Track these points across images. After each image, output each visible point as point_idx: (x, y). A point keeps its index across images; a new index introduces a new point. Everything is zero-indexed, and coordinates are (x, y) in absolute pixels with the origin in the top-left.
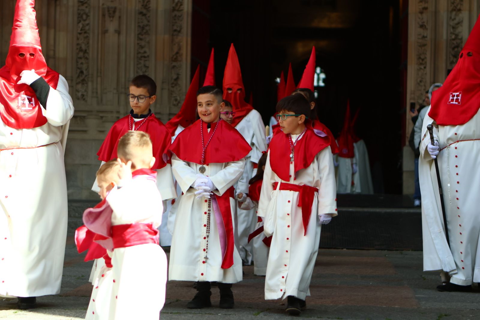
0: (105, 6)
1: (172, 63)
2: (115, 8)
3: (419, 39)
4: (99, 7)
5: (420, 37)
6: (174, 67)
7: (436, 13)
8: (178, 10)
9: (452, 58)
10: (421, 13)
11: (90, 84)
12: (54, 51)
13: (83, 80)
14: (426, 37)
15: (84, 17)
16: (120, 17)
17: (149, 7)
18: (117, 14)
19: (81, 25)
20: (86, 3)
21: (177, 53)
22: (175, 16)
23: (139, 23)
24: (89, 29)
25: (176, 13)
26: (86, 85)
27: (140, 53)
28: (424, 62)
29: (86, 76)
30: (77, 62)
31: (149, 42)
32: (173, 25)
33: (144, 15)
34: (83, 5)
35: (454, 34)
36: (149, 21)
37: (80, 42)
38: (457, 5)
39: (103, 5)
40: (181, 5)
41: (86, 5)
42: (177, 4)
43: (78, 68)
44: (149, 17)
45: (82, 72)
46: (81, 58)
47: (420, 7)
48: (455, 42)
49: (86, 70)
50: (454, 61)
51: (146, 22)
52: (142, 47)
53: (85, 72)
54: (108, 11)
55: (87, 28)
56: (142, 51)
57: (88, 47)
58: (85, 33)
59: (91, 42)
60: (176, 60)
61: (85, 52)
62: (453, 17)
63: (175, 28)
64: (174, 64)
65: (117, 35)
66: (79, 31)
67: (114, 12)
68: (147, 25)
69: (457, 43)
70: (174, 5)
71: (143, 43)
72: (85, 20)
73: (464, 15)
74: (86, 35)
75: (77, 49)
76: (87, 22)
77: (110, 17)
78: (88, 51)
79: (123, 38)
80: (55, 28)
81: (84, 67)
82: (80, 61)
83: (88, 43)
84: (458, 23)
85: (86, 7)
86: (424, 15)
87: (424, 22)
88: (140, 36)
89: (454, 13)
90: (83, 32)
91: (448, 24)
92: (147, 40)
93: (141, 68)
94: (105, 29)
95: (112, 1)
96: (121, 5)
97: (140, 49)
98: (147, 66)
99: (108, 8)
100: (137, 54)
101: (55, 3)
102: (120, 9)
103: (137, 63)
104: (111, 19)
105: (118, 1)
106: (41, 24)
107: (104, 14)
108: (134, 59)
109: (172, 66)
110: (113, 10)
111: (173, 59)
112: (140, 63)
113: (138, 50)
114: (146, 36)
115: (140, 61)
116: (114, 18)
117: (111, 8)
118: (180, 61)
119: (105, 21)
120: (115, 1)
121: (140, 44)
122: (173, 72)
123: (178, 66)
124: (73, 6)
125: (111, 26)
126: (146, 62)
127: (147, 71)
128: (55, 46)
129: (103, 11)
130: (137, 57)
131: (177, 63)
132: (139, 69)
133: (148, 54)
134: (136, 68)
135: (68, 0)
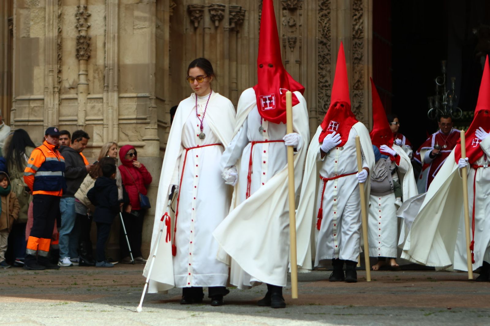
0: (285, 37)
1: (353, 92)
2: (296, 38)
6: (356, 95)
8: (358, 38)
12: (237, 83)
16: (300, 48)
17: (330, 36)
18: (298, 44)
21: (359, 81)
22: (356, 44)
23: (319, 52)
25: (356, 40)
27: (321, 82)
31: (329, 71)
32: (354, 53)
33: (325, 44)
36: (329, 51)
39: (284, 36)
40: (361, 33)
42: (357, 32)
44: (329, 46)
51: (326, 51)
52: (323, 77)
54: (289, 42)
56: (323, 81)
60: (357, 88)
63: (356, 56)
64: (356, 92)
65: (298, 65)
67: (295, 42)
68: (327, 54)
70: (354, 33)
71: (324, 73)
77: (291, 48)
79: (304, 68)
80: (237, 61)
88: (321, 65)
92: (328, 69)
93: (322, 98)
94: (286, 60)
95: (292, 32)
96: (301, 35)
97: (321, 79)
98: (329, 95)
99: (289, 39)
100: (319, 83)
101: (237, 35)
102: (300, 40)
103: (319, 92)
104: (292, 49)
105: (298, 31)
106: (223, 57)
107: (285, 45)
108: (316, 88)
109: (354, 95)
110: (293, 40)
111: (355, 87)
112: (322, 93)
113: (319, 79)
114: (327, 65)
115: (321, 91)
116: (295, 48)
117: (292, 38)
118: (362, 89)
119: (286, 52)
120: (296, 31)
121: (321, 74)
122: (355, 100)
123: (360, 94)
124: (254, 38)
125: (292, 56)
126: (327, 91)
127: (328, 100)
128: (237, 79)
129: (283, 42)
130: (319, 87)
131: (359, 91)
132: (320, 99)
133: (329, 83)
134: (317, 98)
135: (249, 33)
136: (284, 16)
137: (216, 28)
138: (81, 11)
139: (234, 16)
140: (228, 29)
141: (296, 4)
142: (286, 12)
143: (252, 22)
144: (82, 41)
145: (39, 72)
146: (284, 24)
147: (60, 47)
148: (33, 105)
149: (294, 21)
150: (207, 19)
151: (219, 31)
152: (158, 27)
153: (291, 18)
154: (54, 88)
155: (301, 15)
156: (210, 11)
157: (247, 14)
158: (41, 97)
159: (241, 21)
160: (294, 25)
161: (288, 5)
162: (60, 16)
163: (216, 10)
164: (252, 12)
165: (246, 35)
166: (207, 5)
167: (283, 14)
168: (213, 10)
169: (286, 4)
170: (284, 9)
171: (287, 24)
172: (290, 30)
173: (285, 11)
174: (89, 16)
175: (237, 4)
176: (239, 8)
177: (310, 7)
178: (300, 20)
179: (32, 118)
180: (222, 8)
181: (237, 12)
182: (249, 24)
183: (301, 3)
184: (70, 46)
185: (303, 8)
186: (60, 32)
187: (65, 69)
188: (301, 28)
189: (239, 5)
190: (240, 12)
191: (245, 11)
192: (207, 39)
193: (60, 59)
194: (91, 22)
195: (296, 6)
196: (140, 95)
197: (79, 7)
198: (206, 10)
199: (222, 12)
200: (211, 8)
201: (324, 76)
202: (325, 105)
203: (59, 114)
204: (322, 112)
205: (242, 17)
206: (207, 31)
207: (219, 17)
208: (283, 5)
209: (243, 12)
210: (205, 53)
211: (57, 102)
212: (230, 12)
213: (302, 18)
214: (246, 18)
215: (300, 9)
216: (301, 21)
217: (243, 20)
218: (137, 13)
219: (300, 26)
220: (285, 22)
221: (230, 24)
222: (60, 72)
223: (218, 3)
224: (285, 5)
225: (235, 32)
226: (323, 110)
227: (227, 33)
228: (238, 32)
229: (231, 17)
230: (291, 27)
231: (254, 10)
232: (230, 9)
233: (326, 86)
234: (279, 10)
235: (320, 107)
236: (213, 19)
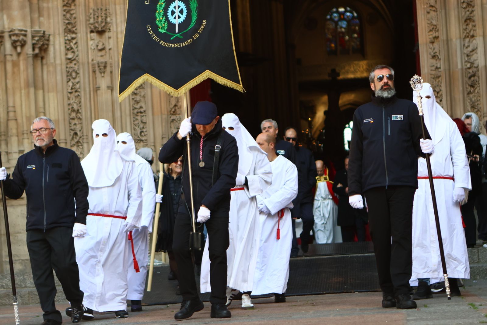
0: (95, 62)
1: (170, 117)
2: (106, 63)
3: (432, 70)
4: (88, 63)
5: (433, 68)
6: (173, 120)
7: (448, 41)
9: (469, 88)
10: (432, 43)
11: (85, 145)
13: (78, 142)
14: (440, 68)
15: (74, 74)
16: (111, 72)
18: (108, 69)
19: (70, 84)
20: (74, 60)
21: (175, 106)
24: (80, 88)
26: (81, 147)
27: (136, 108)
28: (439, 95)
29: (80, 137)
30: (70, 123)
31: (144, 97)
34: (71, 62)
35: (469, 62)
37: (71, 101)
38: (470, 32)
39: (93, 60)
41: (74, 62)
43: (72, 130)
45: (76, 134)
46: (73, 119)
47: (431, 37)
48: (471, 71)
49: (80, 131)
50: (472, 91)
52: (138, 103)
53: (79, 133)
54: (99, 67)
55: (78, 86)
56: (138, 107)
57: (80, 106)
58: (76, 91)
59: (83, 100)
60: (174, 113)
61: (78, 112)
62: (466, 45)
64: (173, 117)
65: (110, 91)
66: (70, 91)
67: (105, 67)
69: (473, 72)
71: (138, 98)
72: (74, 79)
73: (479, 41)
74: (77, 94)
75: (69, 109)
76: (77, 80)
77: (101, 73)
78: (80, 111)
79: (116, 94)
80: (43, 89)
81: (78, 127)
82: (73, 122)
83: (80, 103)
84: (473, 51)
85: (75, 64)
86: (436, 45)
87: (436, 52)
89: (467, 40)
90: (74, 90)
91: (462, 53)
92: (142, 94)
93: (138, 125)
94: (97, 86)
95: (102, 56)
96: (112, 59)
97: (136, 104)
98: (145, 121)
99: (98, 64)
100: (133, 110)
101: (42, 62)
102: (111, 64)
103: (134, 119)
104: (103, 75)
105: (108, 55)
106: (28, 85)
107: (95, 70)
108: (130, 116)
109: (171, 120)
110: (103, 65)
111: (172, 112)
112: (137, 119)
113: (134, 105)
114: (141, 90)
115: (137, 117)
116: (105, 73)
117: (102, 63)
118: (179, 114)
119: (96, 78)
120: (105, 55)
121: (135, 100)
122: (172, 126)
123: (178, 119)
124: (61, 64)
125: (103, 82)
126: (142, 117)
127: (145, 127)
128: (44, 108)
129: (93, 67)
130: (133, 113)
131: (176, 117)
132: (136, 126)
133: (144, 109)
134: (133, 125)
135: (55, 58)
136: (92, 39)
137: (19, 54)
139: (38, 41)
140: (31, 56)
141: (104, 26)
142: (94, 35)
143: (57, 47)
146: (93, 48)
149: (103, 44)
150: (8, 44)
151: (21, 58)
153: (100, 41)
155: (110, 38)
156: (10, 36)
157: (51, 38)
159: (46, 46)
160: (103, 49)
161: (95, 27)
163: (17, 35)
164: (57, 36)
165: (52, 61)
166: (7, 30)
167: (91, 37)
168: (14, 35)
169: (94, 27)
170: (92, 32)
171: (95, 47)
172: (100, 54)
173: (92, 34)
175: (40, 28)
176: (42, 32)
177: (119, 29)
178: (109, 43)
180: (23, 32)
181: (40, 37)
182: (54, 49)
183: (110, 25)
185: (112, 30)
188: (111, 51)
189: (43, 29)
190: (43, 36)
191: (49, 35)
192: (9, 66)
195: (103, 29)
198: (6, 35)
199: (24, 38)
200: (12, 33)
201: (139, 101)
202: (141, 132)
204: (138, 140)
205: (46, 42)
206: (8, 58)
207: (21, 42)
208: (90, 28)
209: (48, 36)
210: (8, 81)
212: (33, 37)
213: (111, 41)
214: (51, 42)
215: (109, 32)
216: (111, 44)
217: (48, 45)
219: (110, 49)
220: (93, 45)
221: (34, 49)
223: (19, 28)
224: (92, 27)
225: (40, 59)
226: (139, 137)
227: (31, 60)
228: (42, 58)
229: (34, 42)
230: (101, 50)
231: (59, 34)
232: (32, 33)
233: (141, 112)
234: (87, 33)
235: (136, 134)
236: (14, 44)
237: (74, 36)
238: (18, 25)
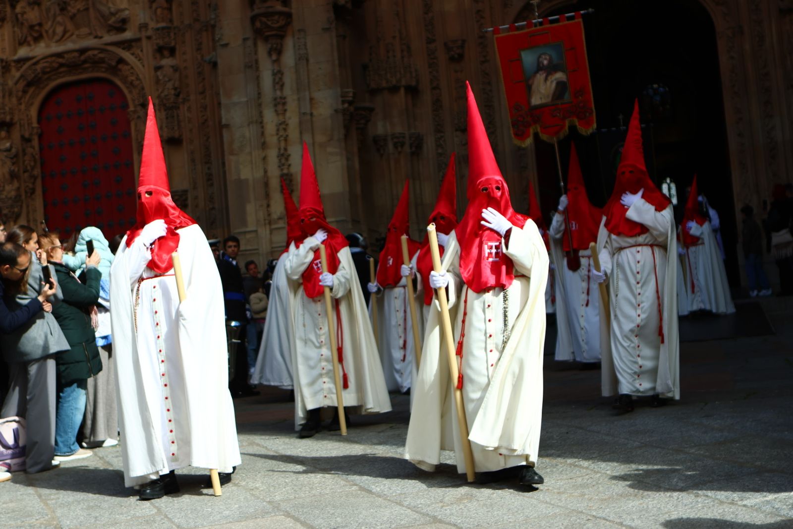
3: (739, 146)
7: (750, 122)
9: (770, 159)
10: (738, 123)
14: (745, 144)
20: (444, 154)
28: (745, 167)
34: (441, 156)
35: (769, 138)
38: (769, 112)
47: (736, 118)
50: (773, 162)
54: (463, 159)
62: (766, 124)
69: (773, 146)
73: (777, 120)
84: (772, 128)
85: (444, 158)
86: (741, 125)
87: (741, 131)
89: (767, 120)
91: (763, 131)
94: (463, 175)
101: (418, 157)
119: (461, 168)
124: (433, 158)
128: (421, 195)
135: (428, 153)
136: (457, 137)
137: (400, 153)
138: (282, 151)
139: (414, 141)
140: (409, 153)
143: (429, 144)
144: (285, 178)
145: (250, 208)
146: (458, 143)
147: (266, 184)
148: (248, 236)
150: (391, 146)
151: (402, 155)
152: (348, 159)
153: (463, 138)
154: (265, 220)
156: (392, 139)
157: (425, 138)
158: (254, 228)
159: (420, 145)
162: (264, 158)
163: (397, 138)
164: (429, 136)
165: (426, 156)
166: (390, 134)
167: (456, 135)
168: (395, 138)
169: (458, 127)
170: (456, 130)
173: (457, 133)
174: (289, 155)
175: (415, 130)
176: (417, 134)
179: (249, 248)
180: (402, 135)
181: (416, 138)
182: (427, 146)
184: (275, 183)
186: (266, 172)
187: (272, 203)
189: (418, 131)
190: (418, 137)
191: (423, 136)
192: (392, 163)
193: (267, 196)
194: (291, 161)
196: (338, 219)
197: (279, 149)
198: (389, 138)
199: (403, 139)
200: (393, 137)
203: (271, 242)
205: (421, 141)
206: (392, 156)
207: (401, 143)
208: (455, 127)
209: (421, 136)
210: (392, 175)
211: (268, 232)
212: (410, 138)
214: (425, 141)
217: (422, 143)
218: (330, 149)
220: (458, 141)
221: (411, 148)
222: (268, 206)
223: (399, 132)
225: (416, 155)
227: (409, 157)
228: (418, 154)
229: (411, 142)
231: (430, 134)
232: (409, 135)
234: (453, 132)
236: (395, 146)
237: (442, 134)
238: (398, 129)
